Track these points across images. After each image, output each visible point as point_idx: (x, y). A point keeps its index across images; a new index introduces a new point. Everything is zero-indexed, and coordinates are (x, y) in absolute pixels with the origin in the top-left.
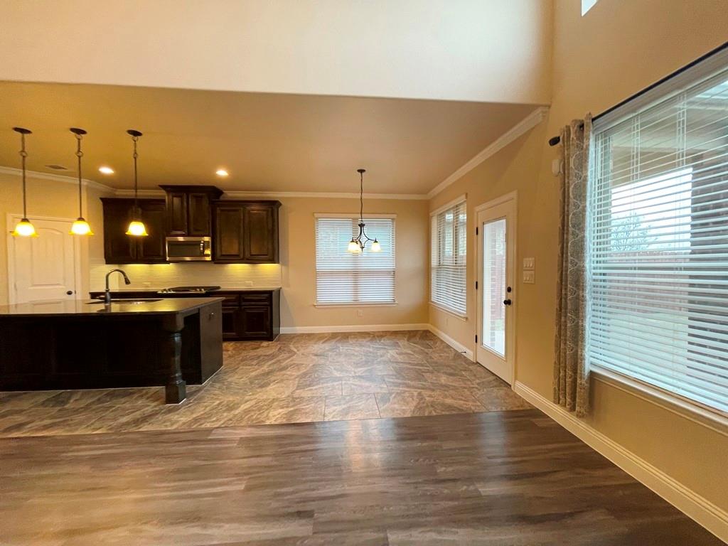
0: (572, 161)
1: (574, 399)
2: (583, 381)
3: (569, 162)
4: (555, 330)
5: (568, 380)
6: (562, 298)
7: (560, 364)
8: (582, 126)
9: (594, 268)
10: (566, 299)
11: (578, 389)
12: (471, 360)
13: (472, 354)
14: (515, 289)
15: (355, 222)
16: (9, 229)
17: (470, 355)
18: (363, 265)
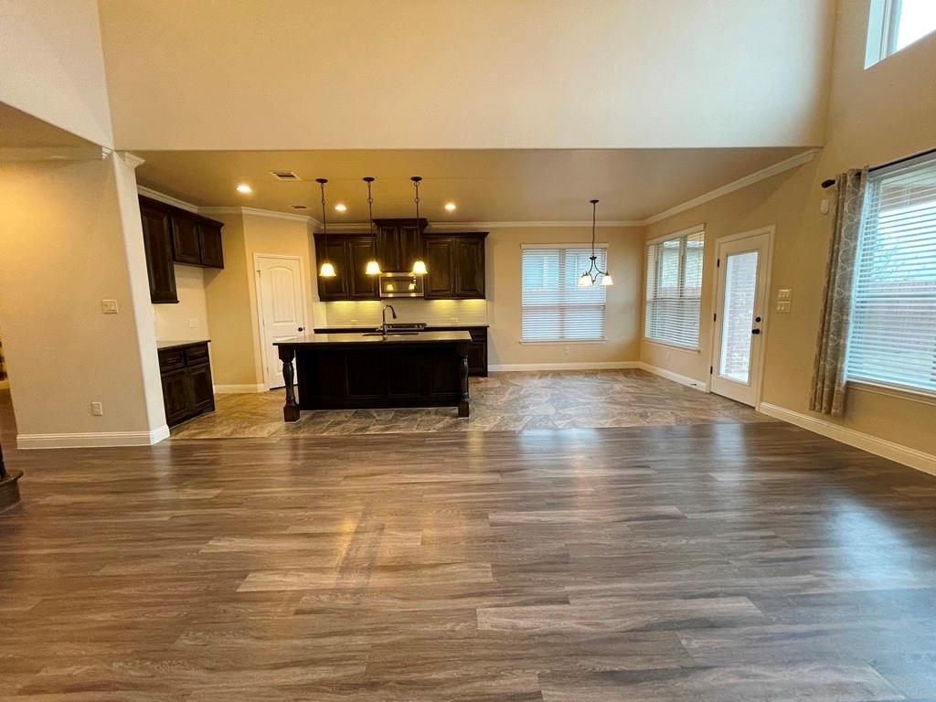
0: (846, 205)
1: (830, 404)
2: (840, 389)
3: (843, 206)
4: (816, 350)
5: (826, 389)
6: (824, 322)
7: (819, 376)
8: (859, 174)
9: (858, 297)
10: (829, 323)
11: (835, 395)
12: (704, 390)
13: (704, 384)
14: (765, 319)
15: (562, 252)
16: (256, 269)
17: (702, 386)
18: (570, 300)
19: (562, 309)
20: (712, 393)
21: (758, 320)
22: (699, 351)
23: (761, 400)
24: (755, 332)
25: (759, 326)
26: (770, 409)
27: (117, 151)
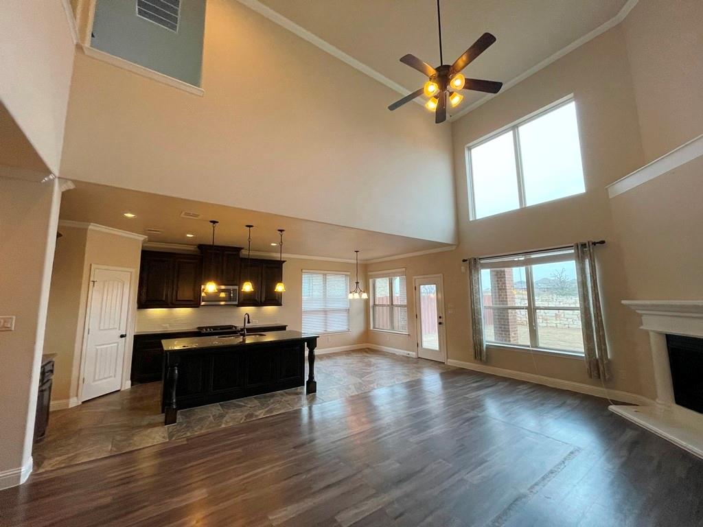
0: (473, 271)
1: (481, 356)
2: (483, 348)
7: (475, 344)
8: (475, 259)
11: (482, 351)
12: (414, 357)
13: (414, 353)
14: (444, 316)
15: (325, 275)
16: (91, 279)
17: (413, 354)
18: (331, 306)
19: (325, 312)
20: (419, 358)
21: (440, 317)
22: (409, 335)
23: (447, 358)
24: (440, 323)
25: (441, 320)
26: (452, 362)
27: (59, 178)
